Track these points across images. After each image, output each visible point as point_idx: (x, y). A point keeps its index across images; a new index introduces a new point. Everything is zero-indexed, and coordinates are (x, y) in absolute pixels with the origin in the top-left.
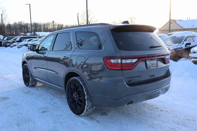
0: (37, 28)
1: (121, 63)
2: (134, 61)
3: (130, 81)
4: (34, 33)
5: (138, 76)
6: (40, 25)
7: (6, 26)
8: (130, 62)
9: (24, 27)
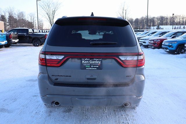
0: (163, 22)
1: (45, 58)
2: (61, 57)
3: (57, 79)
4: (158, 26)
5: (67, 76)
6: (167, 19)
7: (134, 20)
8: (56, 58)
9: (151, 21)
